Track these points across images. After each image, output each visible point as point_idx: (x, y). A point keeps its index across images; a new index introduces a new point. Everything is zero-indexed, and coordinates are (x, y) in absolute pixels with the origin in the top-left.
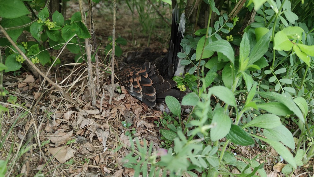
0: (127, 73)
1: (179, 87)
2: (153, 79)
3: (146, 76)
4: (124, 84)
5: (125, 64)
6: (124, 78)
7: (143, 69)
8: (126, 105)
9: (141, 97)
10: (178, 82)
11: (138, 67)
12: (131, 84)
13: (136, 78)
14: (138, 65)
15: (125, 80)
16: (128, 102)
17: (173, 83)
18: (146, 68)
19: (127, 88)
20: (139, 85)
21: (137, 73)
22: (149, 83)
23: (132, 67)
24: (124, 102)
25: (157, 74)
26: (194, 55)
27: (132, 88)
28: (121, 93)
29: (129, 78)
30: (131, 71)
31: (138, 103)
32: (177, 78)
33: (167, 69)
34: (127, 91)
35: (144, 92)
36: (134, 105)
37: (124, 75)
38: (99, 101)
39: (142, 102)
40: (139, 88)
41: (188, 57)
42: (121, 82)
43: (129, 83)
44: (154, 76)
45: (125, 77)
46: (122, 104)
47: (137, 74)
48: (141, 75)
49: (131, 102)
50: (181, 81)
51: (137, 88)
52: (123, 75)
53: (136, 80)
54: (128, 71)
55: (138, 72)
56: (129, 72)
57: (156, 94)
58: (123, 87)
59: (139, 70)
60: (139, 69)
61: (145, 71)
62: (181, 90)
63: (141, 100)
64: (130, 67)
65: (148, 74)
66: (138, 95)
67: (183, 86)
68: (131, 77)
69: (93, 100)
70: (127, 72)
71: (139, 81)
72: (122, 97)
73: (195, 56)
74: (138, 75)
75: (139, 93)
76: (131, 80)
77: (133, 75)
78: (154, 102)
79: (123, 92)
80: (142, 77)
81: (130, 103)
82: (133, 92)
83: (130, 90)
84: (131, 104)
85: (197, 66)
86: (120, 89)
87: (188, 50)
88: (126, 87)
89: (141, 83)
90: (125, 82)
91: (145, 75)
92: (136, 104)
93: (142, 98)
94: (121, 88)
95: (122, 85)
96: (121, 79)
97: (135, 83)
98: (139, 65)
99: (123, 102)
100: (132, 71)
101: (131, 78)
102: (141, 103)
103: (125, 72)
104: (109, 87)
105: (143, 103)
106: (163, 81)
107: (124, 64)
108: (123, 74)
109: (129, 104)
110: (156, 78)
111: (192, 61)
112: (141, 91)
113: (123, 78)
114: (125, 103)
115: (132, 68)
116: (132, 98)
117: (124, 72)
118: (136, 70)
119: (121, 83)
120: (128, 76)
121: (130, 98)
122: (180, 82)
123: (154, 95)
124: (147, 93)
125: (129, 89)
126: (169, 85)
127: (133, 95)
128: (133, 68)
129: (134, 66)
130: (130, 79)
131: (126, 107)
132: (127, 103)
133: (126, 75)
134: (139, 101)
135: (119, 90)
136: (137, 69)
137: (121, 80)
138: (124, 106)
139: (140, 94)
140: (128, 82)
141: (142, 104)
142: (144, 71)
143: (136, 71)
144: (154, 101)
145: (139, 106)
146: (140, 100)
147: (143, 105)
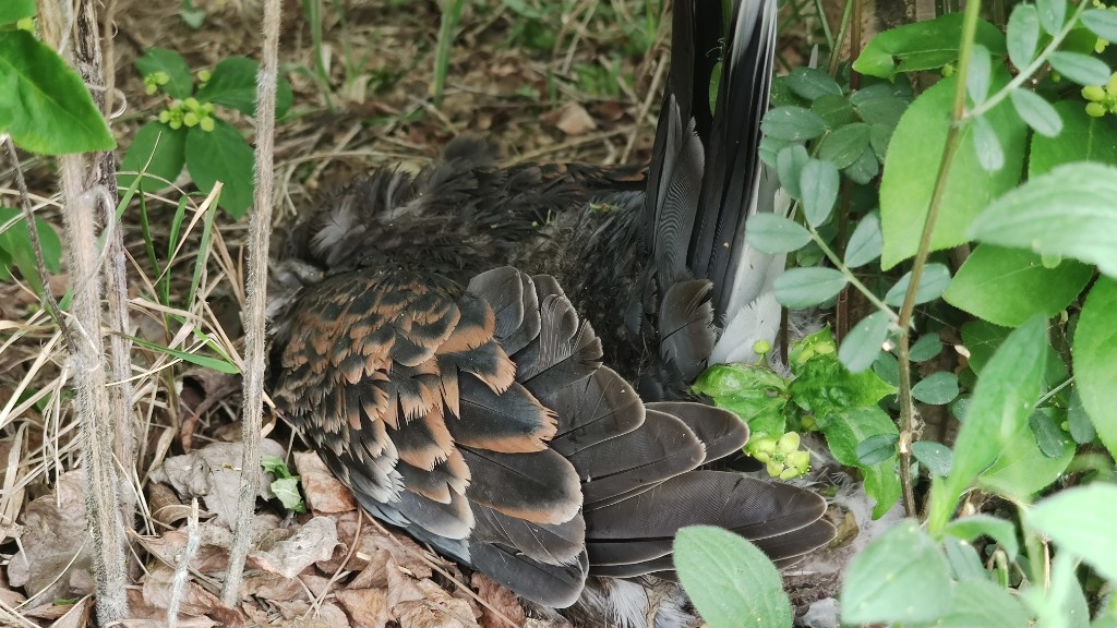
0: (342, 355)
1: (761, 446)
2: (553, 396)
3: (503, 378)
4: (320, 440)
5: (306, 272)
6: (319, 397)
7: (472, 318)
8: (350, 598)
9: (459, 532)
10: (751, 411)
11: (423, 303)
12: (384, 442)
13: (416, 392)
14: (424, 290)
15: (329, 407)
16: (366, 576)
17: (720, 424)
18: (491, 316)
19: (352, 468)
20: (443, 447)
21: (420, 351)
22: (526, 429)
23: (373, 310)
24: (336, 578)
25: (583, 361)
26: (867, 225)
27: (386, 470)
28: (306, 513)
29: (364, 393)
30: (371, 338)
31: (435, 577)
32: (738, 376)
33: (651, 318)
34: (346, 492)
35: (484, 498)
36: (417, 596)
37: (319, 366)
38: (149, 594)
39: (467, 571)
40: (443, 469)
41: (821, 243)
42: (293, 420)
43: (367, 434)
44: (557, 373)
45: (325, 382)
46: (323, 595)
47: (425, 362)
48: (458, 367)
49: (394, 579)
50: (772, 406)
51: (429, 466)
52: (306, 367)
53: (415, 406)
54: (350, 342)
55: (433, 348)
56: (357, 347)
57: (587, 510)
58: (309, 462)
59: (436, 330)
60: (433, 319)
61: (490, 336)
62: (775, 470)
63: (466, 556)
64: (362, 306)
65: (512, 358)
66: (436, 520)
67: (790, 441)
68: (379, 383)
69: (110, 586)
70: (336, 348)
71: (448, 416)
72: (313, 543)
73: (877, 238)
74: (432, 369)
75: (447, 500)
76: (383, 411)
77: (388, 366)
78: (572, 571)
79: (314, 498)
80: (468, 384)
81: (382, 585)
82: (395, 500)
83: (376, 483)
84: (394, 592)
85: (896, 310)
86: (293, 481)
87: (817, 192)
88: (334, 465)
89: (464, 426)
90: (333, 426)
91: (490, 368)
92: (429, 586)
93: (472, 539)
94: (294, 471)
95: (299, 446)
96: (292, 398)
97: (411, 433)
98: (429, 282)
99: (329, 576)
100: (384, 336)
101: (379, 392)
102: (458, 574)
103: (322, 347)
104: (207, 470)
105: (476, 580)
106: (634, 410)
107: (295, 274)
108: (303, 360)
109: (370, 594)
110: (581, 387)
111: (854, 271)
112: (461, 486)
113: (305, 396)
114: (344, 583)
115: (373, 319)
116: (385, 542)
117: (310, 351)
118: (408, 328)
119: (295, 429)
120: (355, 378)
121: (370, 541)
122: (764, 414)
123: (567, 513)
124: (514, 506)
125: (366, 472)
126: (687, 441)
127: (397, 519)
128: (389, 312)
129: (389, 299)
130: (372, 400)
131: (349, 615)
132: (354, 584)
133: (330, 369)
134: (442, 561)
135: (286, 491)
136: (415, 324)
137: (294, 409)
138: (333, 611)
139: (450, 511)
140: (358, 427)
141: (469, 586)
142: (476, 337)
143: (417, 340)
144: (571, 558)
145: (452, 602)
146: (449, 557)
147: (476, 591)
